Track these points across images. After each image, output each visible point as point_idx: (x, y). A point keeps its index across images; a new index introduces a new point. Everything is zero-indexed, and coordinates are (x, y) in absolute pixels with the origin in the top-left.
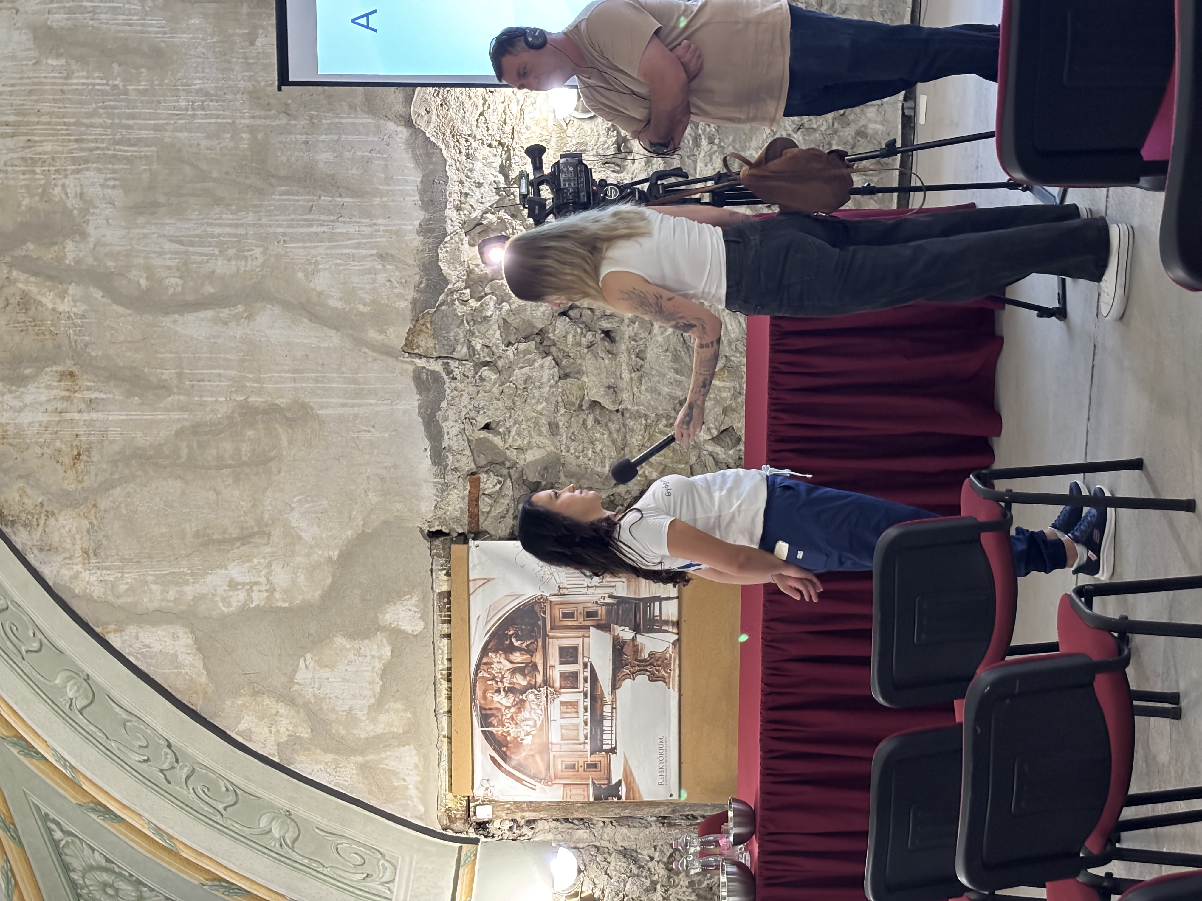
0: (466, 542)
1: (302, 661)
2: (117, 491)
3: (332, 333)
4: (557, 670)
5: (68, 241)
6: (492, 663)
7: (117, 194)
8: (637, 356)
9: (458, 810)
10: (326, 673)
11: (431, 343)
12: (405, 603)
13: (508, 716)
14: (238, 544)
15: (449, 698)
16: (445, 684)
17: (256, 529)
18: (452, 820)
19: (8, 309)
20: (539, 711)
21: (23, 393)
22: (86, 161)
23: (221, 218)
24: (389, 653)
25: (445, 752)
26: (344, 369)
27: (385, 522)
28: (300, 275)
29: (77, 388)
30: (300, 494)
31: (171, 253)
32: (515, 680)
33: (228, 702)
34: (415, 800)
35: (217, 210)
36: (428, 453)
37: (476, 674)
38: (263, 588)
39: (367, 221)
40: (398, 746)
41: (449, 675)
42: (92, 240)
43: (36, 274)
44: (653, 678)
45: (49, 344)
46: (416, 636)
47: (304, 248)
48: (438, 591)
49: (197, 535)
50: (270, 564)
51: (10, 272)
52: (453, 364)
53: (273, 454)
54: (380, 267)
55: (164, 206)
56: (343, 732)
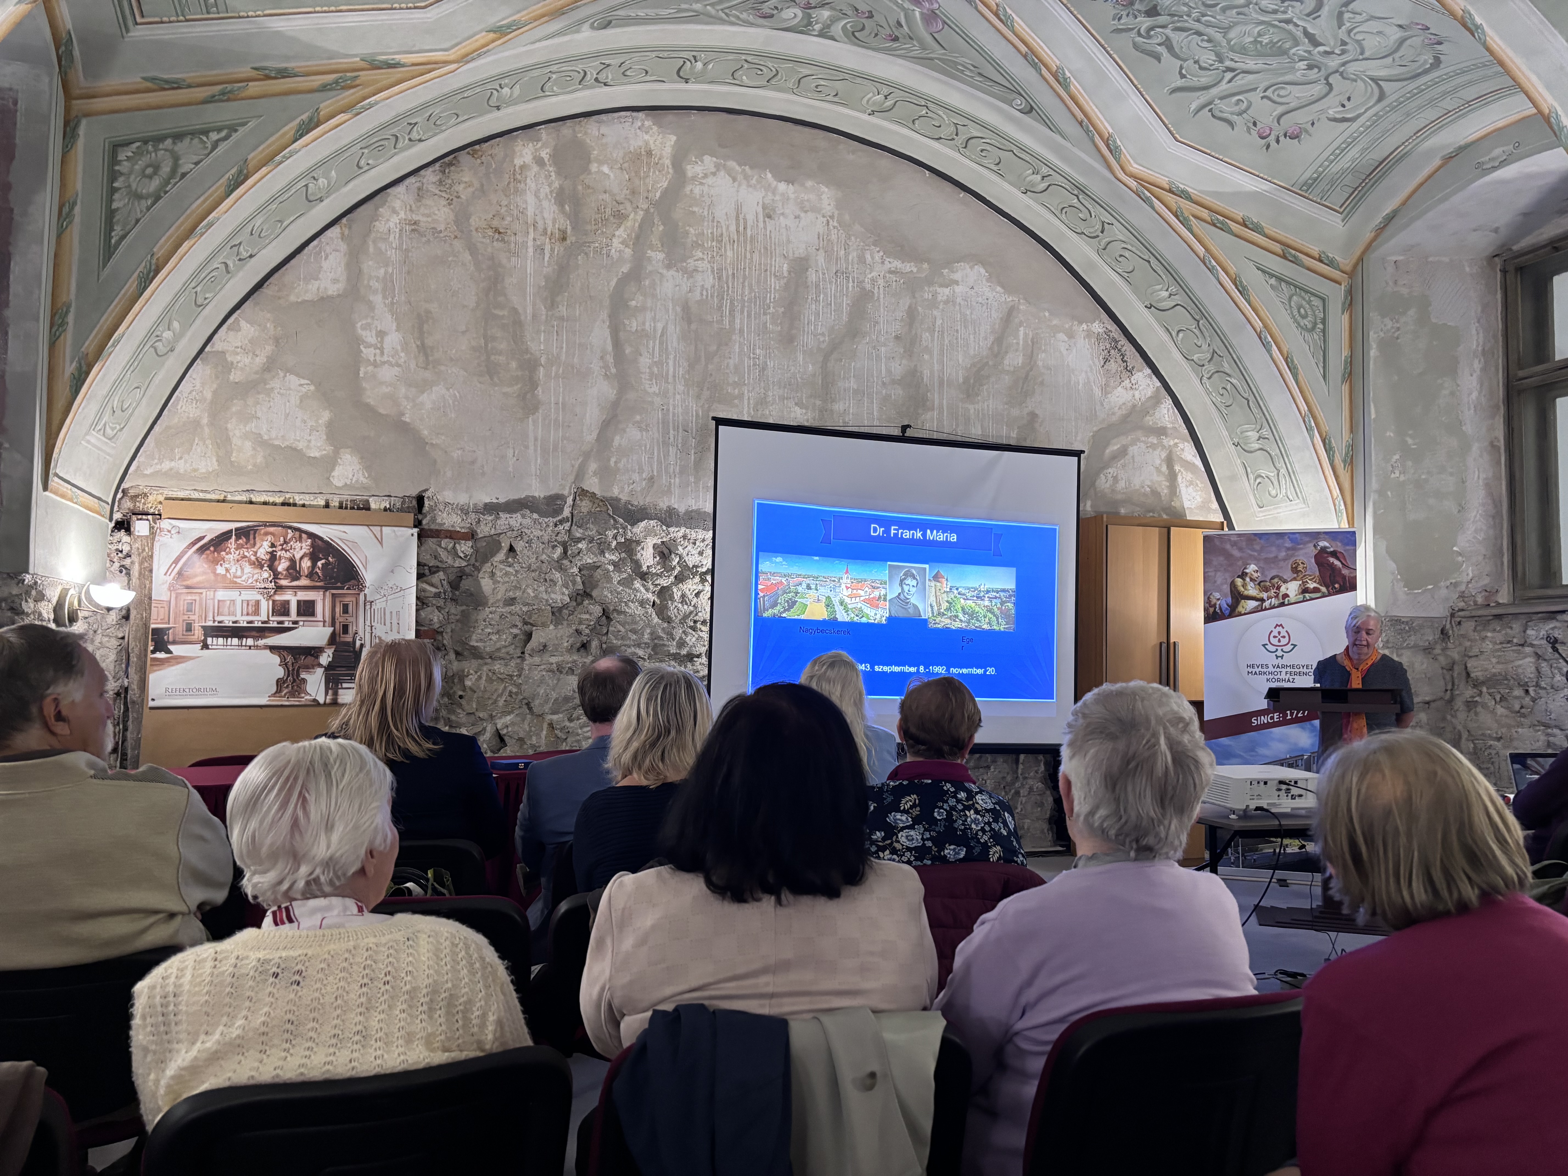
0: (415, 526)
1: (308, 382)
2: (467, 257)
3: (594, 435)
4: (292, 598)
5: (664, 255)
6: (301, 541)
7: (697, 296)
8: (570, 668)
9: (144, 504)
10: (295, 400)
11: (585, 510)
12: (361, 472)
13: (246, 554)
14: (419, 343)
15: (265, 503)
16: (281, 500)
17: (431, 358)
18: (134, 498)
19: (614, 203)
20: (250, 581)
21: (550, 201)
22: (720, 278)
23: (679, 366)
24: (312, 455)
25: (208, 496)
26: (565, 442)
27: (435, 461)
28: (638, 418)
29: (553, 241)
30: (461, 397)
31: (655, 327)
32: (283, 561)
33: (269, 315)
34: (159, 467)
35: (686, 364)
36: (495, 501)
37: (290, 528)
38: (378, 358)
39: (677, 470)
40: (218, 456)
41: (289, 505)
42: (664, 272)
43: (640, 227)
44: (280, 683)
45: (588, 227)
46: (328, 479)
47: (658, 423)
48: (371, 500)
49: (428, 312)
50: (399, 365)
51: (642, 210)
52: (567, 526)
53: (496, 379)
54: (644, 476)
55: (689, 327)
56: (234, 409)
